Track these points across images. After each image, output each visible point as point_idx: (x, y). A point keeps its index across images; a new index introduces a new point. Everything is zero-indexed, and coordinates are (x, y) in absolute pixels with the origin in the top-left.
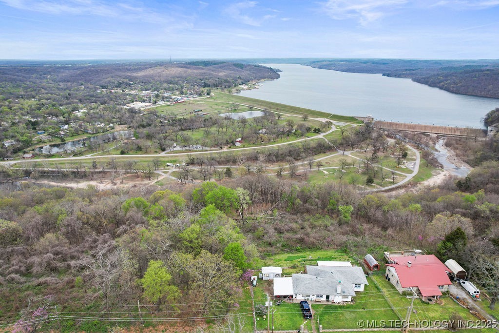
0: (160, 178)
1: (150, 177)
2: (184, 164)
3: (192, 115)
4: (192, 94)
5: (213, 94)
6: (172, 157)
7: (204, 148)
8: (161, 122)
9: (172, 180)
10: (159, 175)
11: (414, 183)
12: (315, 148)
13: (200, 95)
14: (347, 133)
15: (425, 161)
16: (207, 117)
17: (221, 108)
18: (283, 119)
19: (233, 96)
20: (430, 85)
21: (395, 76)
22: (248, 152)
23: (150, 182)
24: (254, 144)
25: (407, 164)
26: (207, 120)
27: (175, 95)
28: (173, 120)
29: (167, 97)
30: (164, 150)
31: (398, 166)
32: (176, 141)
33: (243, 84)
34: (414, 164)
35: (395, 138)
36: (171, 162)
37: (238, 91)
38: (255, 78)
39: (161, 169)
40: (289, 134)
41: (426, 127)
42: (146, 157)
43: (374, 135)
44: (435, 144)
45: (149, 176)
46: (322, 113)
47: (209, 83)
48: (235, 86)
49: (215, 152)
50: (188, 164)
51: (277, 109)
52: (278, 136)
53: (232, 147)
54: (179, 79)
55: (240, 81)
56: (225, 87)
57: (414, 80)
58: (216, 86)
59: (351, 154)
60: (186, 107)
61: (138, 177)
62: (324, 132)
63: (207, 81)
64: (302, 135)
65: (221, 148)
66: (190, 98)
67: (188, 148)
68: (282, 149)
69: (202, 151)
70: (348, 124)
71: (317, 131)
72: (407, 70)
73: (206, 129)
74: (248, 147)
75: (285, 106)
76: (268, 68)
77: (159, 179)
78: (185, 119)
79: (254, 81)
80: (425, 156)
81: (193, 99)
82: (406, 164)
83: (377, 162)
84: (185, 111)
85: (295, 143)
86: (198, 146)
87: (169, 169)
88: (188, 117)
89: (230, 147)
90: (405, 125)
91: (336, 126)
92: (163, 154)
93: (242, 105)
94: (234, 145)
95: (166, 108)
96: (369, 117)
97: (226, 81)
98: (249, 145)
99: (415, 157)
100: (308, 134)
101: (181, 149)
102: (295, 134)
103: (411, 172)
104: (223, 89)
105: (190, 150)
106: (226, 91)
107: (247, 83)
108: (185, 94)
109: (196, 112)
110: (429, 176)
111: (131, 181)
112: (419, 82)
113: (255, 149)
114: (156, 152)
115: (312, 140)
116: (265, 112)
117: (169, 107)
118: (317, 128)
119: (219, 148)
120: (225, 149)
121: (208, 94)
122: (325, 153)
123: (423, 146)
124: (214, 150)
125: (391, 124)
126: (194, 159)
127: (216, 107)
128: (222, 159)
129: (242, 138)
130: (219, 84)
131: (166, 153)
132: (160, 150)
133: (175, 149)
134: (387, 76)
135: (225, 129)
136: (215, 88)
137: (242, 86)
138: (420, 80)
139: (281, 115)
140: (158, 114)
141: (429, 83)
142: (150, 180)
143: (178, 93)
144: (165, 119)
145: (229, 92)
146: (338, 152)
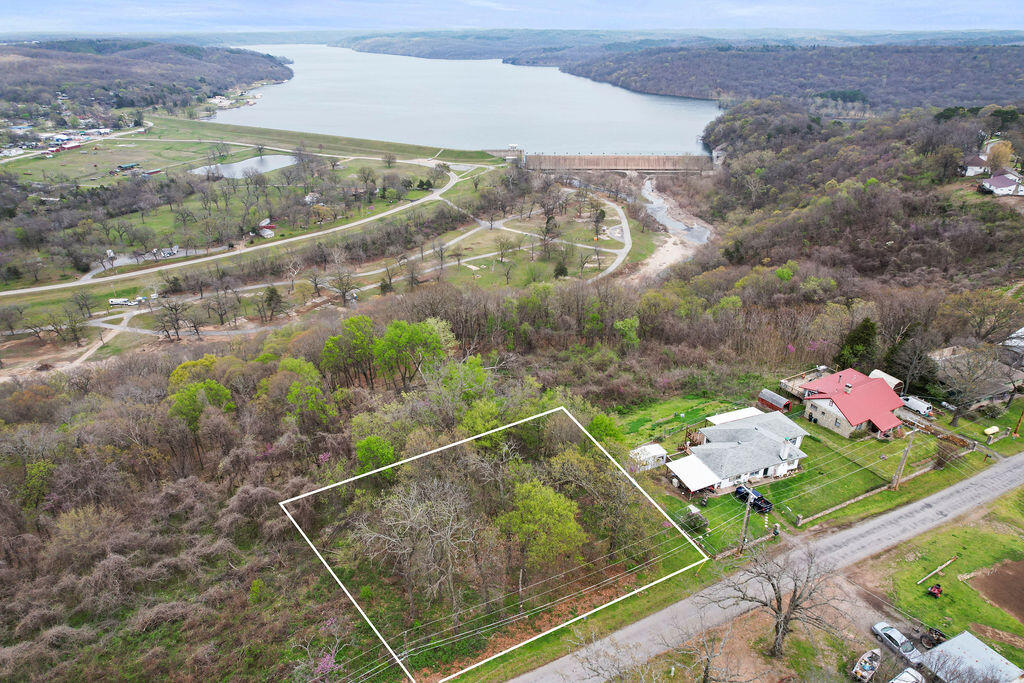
0: (108, 337)
1: (76, 339)
2: (154, 296)
3: (117, 177)
4: (93, 127)
5: (151, 124)
6: (115, 282)
7: (191, 252)
8: (43, 203)
9: (142, 336)
10: (101, 331)
11: (632, 266)
12: (432, 222)
13: (117, 127)
14: (486, 184)
15: (636, 223)
16: (163, 177)
17: (184, 154)
18: (341, 167)
19: (203, 125)
20: (594, 80)
21: (528, 63)
22: (300, 247)
23: (80, 350)
24: (305, 229)
25: (610, 233)
26: (168, 186)
27: (44, 130)
28: (76, 195)
29: (24, 138)
30: (86, 270)
31: (595, 238)
32: (112, 243)
33: (215, 95)
34: (620, 231)
35: (570, 185)
36: (119, 295)
37: (211, 111)
38: (239, 79)
39: (99, 317)
40: (370, 198)
41: (617, 159)
42: (42, 293)
43: (537, 183)
44: (640, 189)
45: (75, 336)
46: (419, 148)
47: (130, 96)
48: (200, 100)
49: (222, 256)
50: (165, 294)
51: (321, 147)
52: (348, 206)
53: (255, 241)
54: (40, 87)
55: (206, 88)
56: (175, 105)
57: (564, 70)
58: (150, 102)
59: (505, 224)
60: (94, 159)
61: (41, 343)
62: (439, 187)
63: (122, 92)
64: (399, 198)
65: (231, 246)
66: (92, 137)
67: (149, 257)
68: (370, 232)
69: (187, 258)
70: (477, 166)
71: (425, 186)
72: (545, 50)
73: (174, 207)
74: (292, 236)
75: (336, 140)
76: (263, 56)
77: (105, 340)
78: (107, 189)
79: (237, 87)
80: (633, 212)
81: (100, 138)
82: (607, 231)
83: (558, 236)
84: (94, 170)
85: (393, 216)
86: (175, 249)
87: (121, 313)
88: (110, 182)
89: (252, 242)
90: (580, 159)
91: (459, 173)
92: (86, 280)
93: (236, 144)
94: (259, 235)
95: (33, 164)
96: (513, 150)
97: (173, 90)
98: (293, 233)
99: (617, 218)
100: (411, 195)
101: (133, 261)
102: (383, 197)
103: (620, 245)
104: (170, 111)
105: (157, 261)
106: (181, 115)
107: (225, 92)
108: (74, 127)
109: (126, 169)
110: (651, 250)
111: (27, 356)
112: (573, 74)
113: (313, 239)
114: (65, 278)
115: (423, 205)
116: (298, 155)
117: (42, 162)
118: (425, 180)
119: (226, 247)
120: (241, 249)
121: (138, 124)
122: (454, 229)
123: (623, 195)
124: (217, 254)
125: (557, 160)
126: (176, 279)
127: (172, 154)
128: (246, 271)
129: (271, 217)
130: (158, 97)
131: (94, 277)
132: (74, 270)
133: (117, 263)
134: (513, 63)
135: (222, 204)
136: (150, 108)
137: (216, 100)
138: (575, 69)
139: (337, 160)
140: (19, 182)
141: (592, 75)
142: (79, 346)
143: (50, 124)
144: (48, 193)
145: (191, 116)
146: (479, 225)
